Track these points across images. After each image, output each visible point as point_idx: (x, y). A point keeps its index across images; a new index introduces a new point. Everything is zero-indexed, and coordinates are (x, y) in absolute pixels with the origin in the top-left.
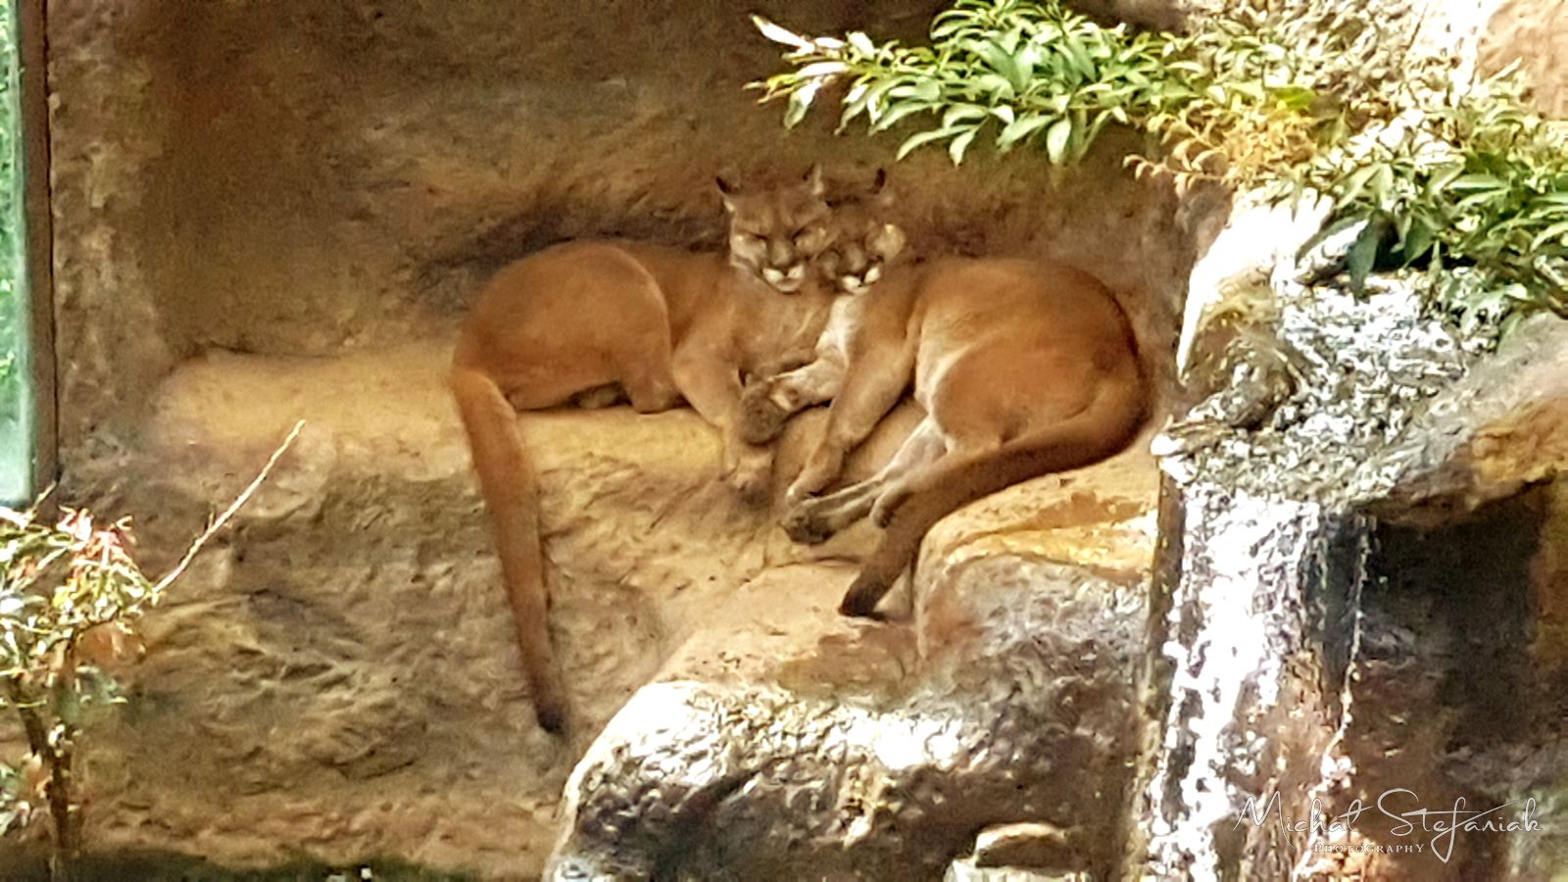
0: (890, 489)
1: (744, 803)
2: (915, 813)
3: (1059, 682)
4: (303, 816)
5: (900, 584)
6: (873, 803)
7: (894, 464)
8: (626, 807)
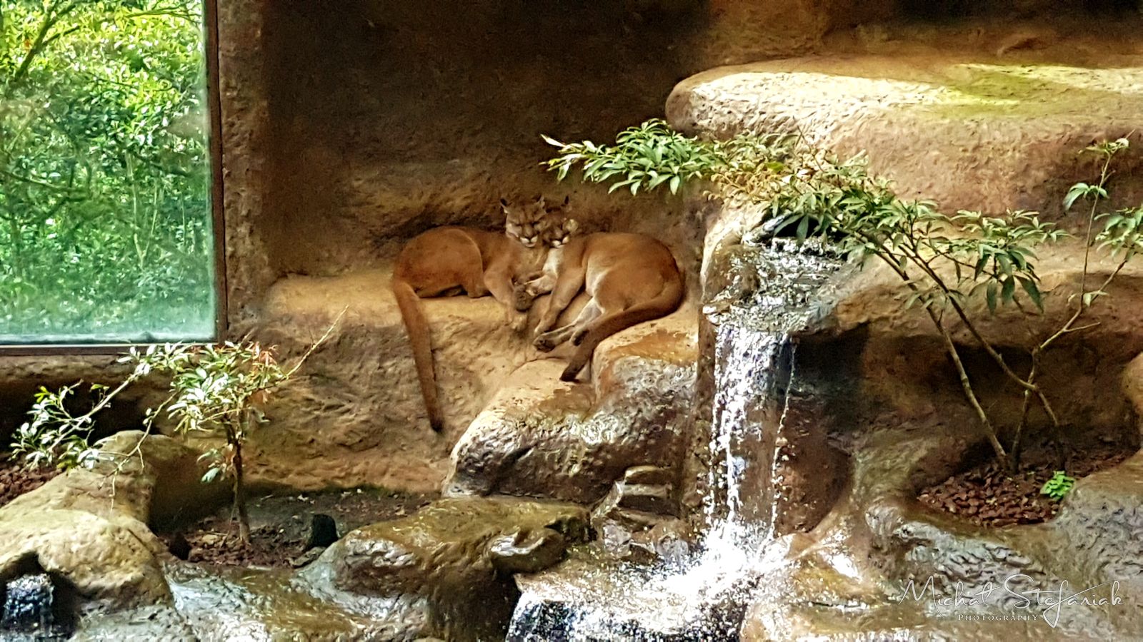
0: (578, 329)
1: (528, 459)
2: (600, 462)
3: (658, 408)
4: (332, 468)
5: (585, 369)
6: (582, 458)
7: (580, 317)
8: (478, 462)
